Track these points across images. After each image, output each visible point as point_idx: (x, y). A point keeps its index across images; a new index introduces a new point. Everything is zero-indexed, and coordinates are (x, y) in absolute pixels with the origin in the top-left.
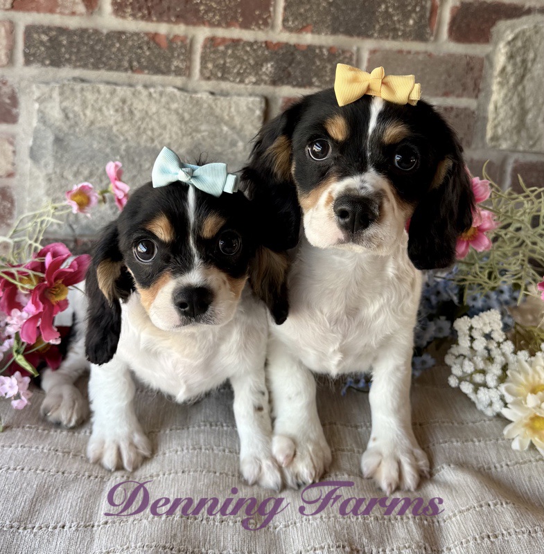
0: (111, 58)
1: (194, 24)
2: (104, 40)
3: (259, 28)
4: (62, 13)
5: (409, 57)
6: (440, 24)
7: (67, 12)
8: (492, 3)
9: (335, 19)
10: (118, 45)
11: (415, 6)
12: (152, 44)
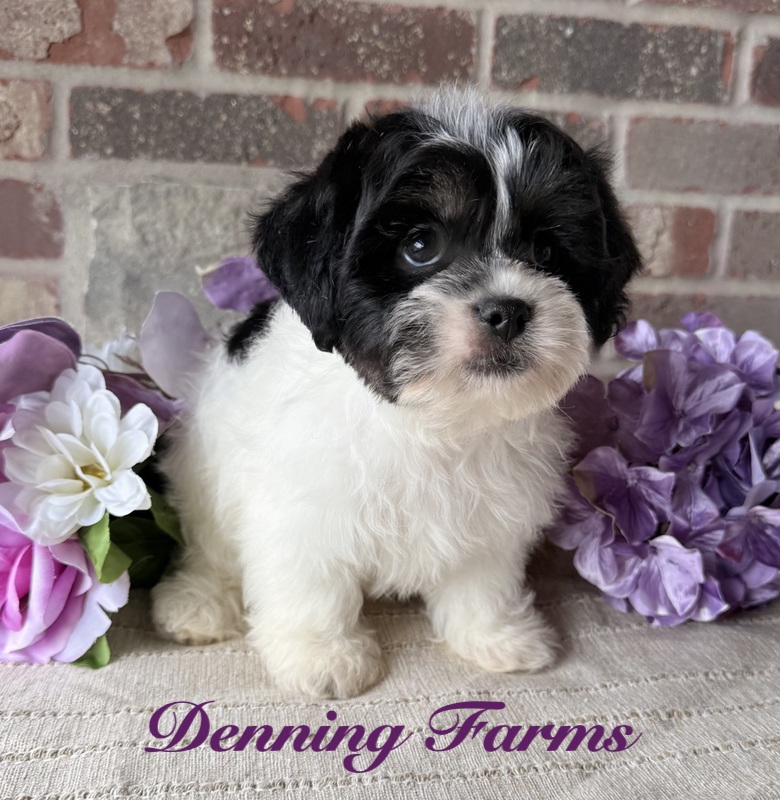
0: (213, 141)
1: (348, 80)
2: (202, 110)
4: (132, 66)
5: (692, 128)
6: (736, 74)
7: (140, 62)
9: (575, 66)
10: (224, 118)
11: (700, 45)
12: (279, 114)
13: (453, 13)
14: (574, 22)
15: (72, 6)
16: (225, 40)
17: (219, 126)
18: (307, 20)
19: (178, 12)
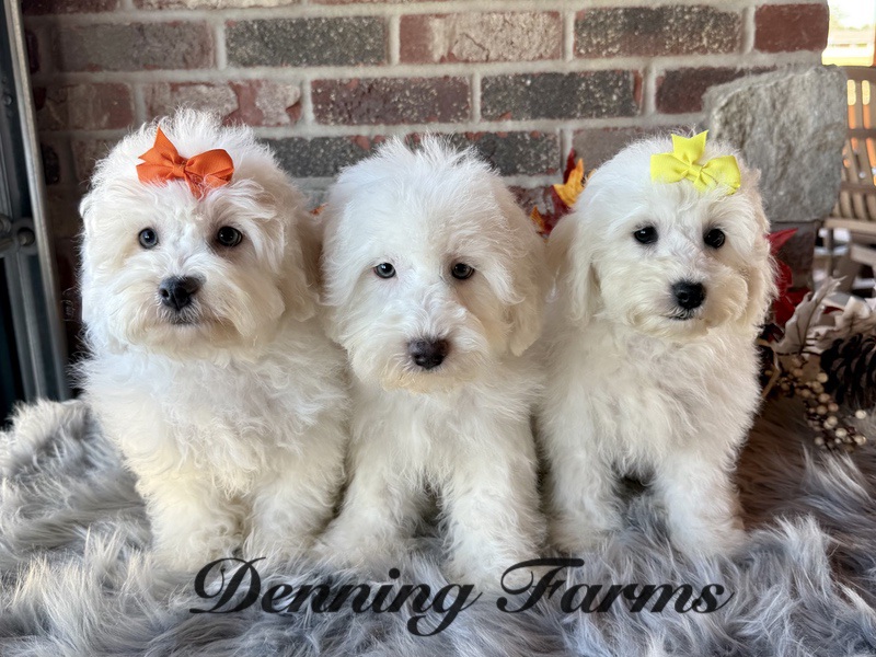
0: (317, 165)
1: (395, 123)
2: (309, 147)
3: (459, 121)
4: (268, 126)
5: (617, 134)
6: (645, 96)
7: (272, 123)
8: (700, 68)
9: (534, 103)
10: (322, 151)
11: (617, 81)
12: (354, 146)
13: (454, 78)
14: (532, 76)
15: (232, 95)
16: (320, 107)
17: (319, 156)
18: (366, 91)
19: (292, 94)
